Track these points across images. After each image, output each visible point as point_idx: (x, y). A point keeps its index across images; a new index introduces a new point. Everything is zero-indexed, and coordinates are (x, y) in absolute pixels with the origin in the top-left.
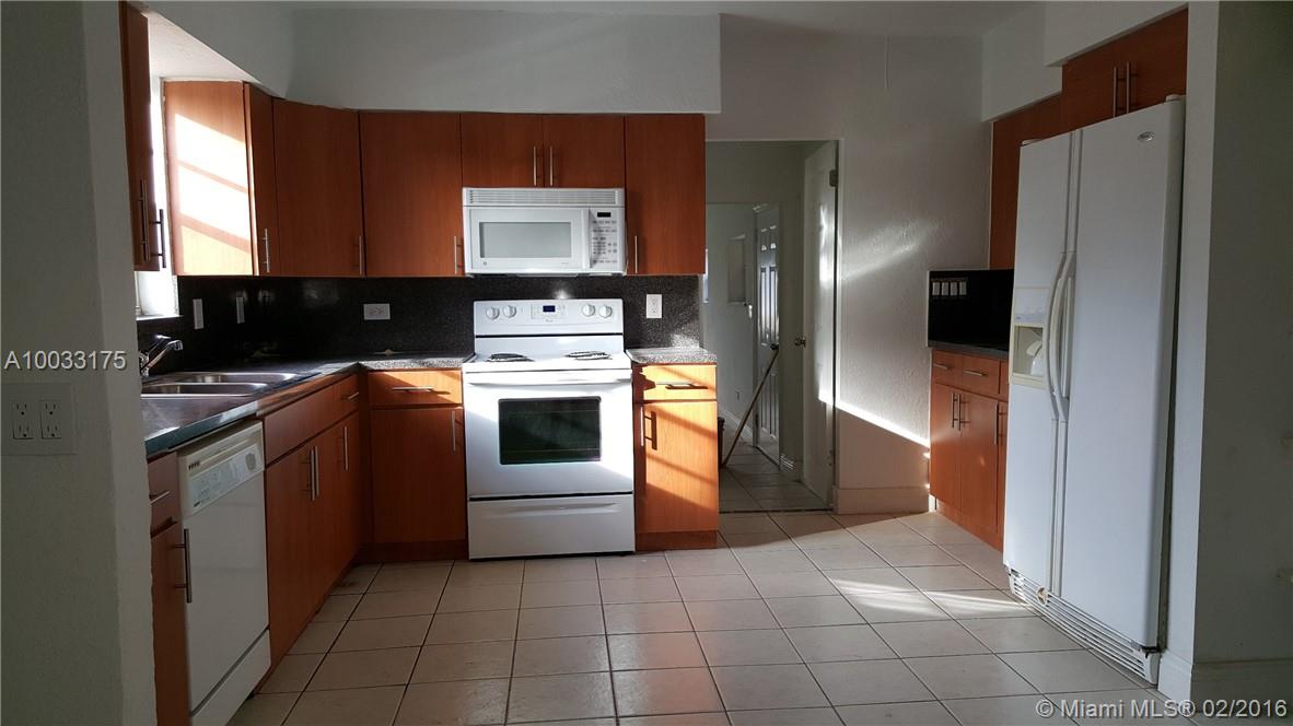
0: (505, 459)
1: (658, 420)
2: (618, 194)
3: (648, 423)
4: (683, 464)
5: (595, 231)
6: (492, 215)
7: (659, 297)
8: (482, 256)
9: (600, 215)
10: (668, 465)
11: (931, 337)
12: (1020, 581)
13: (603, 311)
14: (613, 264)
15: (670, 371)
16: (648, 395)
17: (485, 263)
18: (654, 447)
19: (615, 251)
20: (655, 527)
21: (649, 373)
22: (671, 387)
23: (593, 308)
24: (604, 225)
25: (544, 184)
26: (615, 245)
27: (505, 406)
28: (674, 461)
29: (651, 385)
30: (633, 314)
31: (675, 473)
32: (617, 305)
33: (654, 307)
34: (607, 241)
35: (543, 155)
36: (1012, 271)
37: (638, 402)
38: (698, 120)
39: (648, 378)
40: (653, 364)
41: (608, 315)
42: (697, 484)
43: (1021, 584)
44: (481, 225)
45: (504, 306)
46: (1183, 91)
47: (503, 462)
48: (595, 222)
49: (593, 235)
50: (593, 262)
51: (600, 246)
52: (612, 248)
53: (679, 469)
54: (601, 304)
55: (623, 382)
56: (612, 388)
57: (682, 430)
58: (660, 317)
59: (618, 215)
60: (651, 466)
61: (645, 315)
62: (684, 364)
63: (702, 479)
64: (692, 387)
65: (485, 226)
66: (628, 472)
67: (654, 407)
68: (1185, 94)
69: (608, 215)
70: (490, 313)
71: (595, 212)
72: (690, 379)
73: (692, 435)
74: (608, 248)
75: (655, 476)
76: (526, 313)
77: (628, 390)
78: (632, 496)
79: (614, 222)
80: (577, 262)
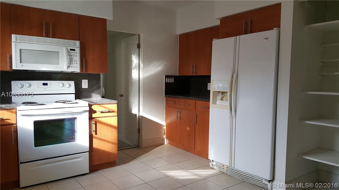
0: (36, 145)
1: (97, 124)
2: (78, 43)
3: (94, 125)
4: (106, 139)
5: (69, 55)
6: (25, 46)
7: (87, 81)
8: (21, 62)
9: (71, 50)
10: (101, 139)
11: (165, 94)
12: (214, 163)
13: (68, 86)
14: (76, 68)
15: (101, 106)
16: (94, 115)
17: (22, 66)
18: (96, 134)
19: (77, 63)
20: (96, 162)
21: (94, 107)
22: (102, 112)
23: (63, 84)
24: (73, 54)
25: (47, 36)
26: (77, 61)
27: (36, 123)
28: (103, 138)
29: (95, 112)
30: (78, 87)
31: (103, 142)
32: (72, 83)
33: (85, 84)
34: (74, 60)
35: (47, 25)
36: (211, 76)
37: (91, 118)
38: (104, 21)
39: (94, 109)
40: (96, 104)
41: (69, 87)
42: (111, 145)
43: (215, 164)
44: (20, 50)
45: (26, 83)
46: (279, 26)
47: (35, 146)
48: (69, 52)
49: (68, 57)
50: (69, 67)
51: (71, 61)
52: (76, 62)
53: (104, 140)
54: (67, 83)
55: (86, 111)
56: (81, 114)
57: (106, 127)
58: (87, 88)
59: (78, 50)
60: (95, 141)
61: (82, 87)
62: (106, 104)
63: (112, 143)
64: (109, 112)
65: (22, 50)
66: (87, 144)
67: (96, 119)
68: (280, 28)
69: (74, 50)
70: (20, 86)
71: (69, 48)
72: (109, 109)
73: (109, 128)
74: (74, 62)
75: (97, 144)
76: (36, 86)
77: (87, 114)
78: (88, 153)
79: (76, 53)
80: (62, 66)
